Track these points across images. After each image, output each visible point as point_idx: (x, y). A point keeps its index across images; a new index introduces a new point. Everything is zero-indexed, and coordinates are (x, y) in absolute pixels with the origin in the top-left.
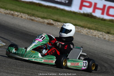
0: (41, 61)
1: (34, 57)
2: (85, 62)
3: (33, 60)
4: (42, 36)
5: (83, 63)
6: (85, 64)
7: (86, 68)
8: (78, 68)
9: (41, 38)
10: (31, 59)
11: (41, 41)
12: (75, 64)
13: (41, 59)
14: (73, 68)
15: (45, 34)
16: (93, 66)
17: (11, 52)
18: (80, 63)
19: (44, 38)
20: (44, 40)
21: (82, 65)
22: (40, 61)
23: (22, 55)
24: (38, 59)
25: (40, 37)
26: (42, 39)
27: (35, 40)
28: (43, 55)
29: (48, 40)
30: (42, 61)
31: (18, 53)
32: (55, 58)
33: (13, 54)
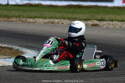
0: (54, 69)
1: (46, 66)
2: (102, 60)
3: (45, 69)
4: (50, 41)
5: (100, 62)
6: (102, 63)
7: (104, 66)
8: (96, 69)
9: (49, 43)
10: (43, 68)
11: (50, 47)
12: (92, 65)
13: (53, 67)
14: (90, 69)
15: (53, 38)
16: (112, 63)
17: (19, 65)
18: (97, 63)
19: (52, 42)
20: (53, 44)
21: (100, 64)
22: (52, 69)
23: (32, 66)
24: (50, 67)
25: (47, 42)
26: (51, 44)
27: (43, 47)
28: (55, 62)
29: (57, 44)
30: (56, 69)
31: (27, 64)
32: (68, 63)
33: (21, 66)
